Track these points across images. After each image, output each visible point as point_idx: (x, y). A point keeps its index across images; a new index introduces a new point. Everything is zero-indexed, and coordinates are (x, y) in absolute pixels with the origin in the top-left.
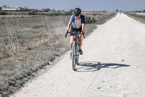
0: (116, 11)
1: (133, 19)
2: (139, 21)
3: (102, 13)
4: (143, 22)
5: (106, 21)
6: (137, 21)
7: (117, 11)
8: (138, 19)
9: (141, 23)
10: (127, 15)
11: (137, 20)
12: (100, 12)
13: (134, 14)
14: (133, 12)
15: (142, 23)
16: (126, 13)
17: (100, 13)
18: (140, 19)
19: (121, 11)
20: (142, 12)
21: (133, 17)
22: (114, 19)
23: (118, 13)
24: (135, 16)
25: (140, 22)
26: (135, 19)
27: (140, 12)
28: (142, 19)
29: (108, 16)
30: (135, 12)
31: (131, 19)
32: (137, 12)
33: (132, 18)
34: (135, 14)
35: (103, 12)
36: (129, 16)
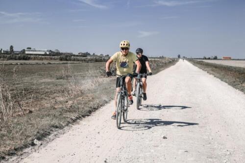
0: (177, 57)
1: (199, 69)
2: (206, 71)
3: (158, 60)
4: (211, 72)
6: (204, 72)
7: (179, 57)
8: (205, 68)
9: (208, 75)
10: (192, 63)
11: (203, 70)
12: (157, 58)
13: (200, 61)
14: (200, 59)
15: (210, 74)
16: (190, 60)
17: (156, 59)
18: (208, 69)
19: (184, 57)
20: (212, 59)
21: (198, 66)
22: (172, 68)
23: (181, 60)
24: (201, 64)
25: (208, 72)
26: (201, 69)
27: (209, 59)
28: (210, 69)
29: (166, 64)
30: (203, 59)
31: (195, 69)
32: (206, 59)
33: (197, 68)
34: (203, 62)
35: (160, 58)
36: (193, 65)
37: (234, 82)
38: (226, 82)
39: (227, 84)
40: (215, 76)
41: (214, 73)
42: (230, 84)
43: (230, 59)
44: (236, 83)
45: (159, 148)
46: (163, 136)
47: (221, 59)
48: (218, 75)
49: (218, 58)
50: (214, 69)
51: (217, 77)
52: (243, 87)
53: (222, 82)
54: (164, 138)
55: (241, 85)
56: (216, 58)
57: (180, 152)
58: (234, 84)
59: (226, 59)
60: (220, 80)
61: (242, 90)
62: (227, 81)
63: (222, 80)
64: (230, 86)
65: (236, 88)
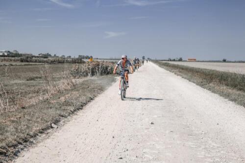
1: (165, 70)
2: (173, 72)
4: (179, 73)
7: (144, 58)
8: (172, 69)
9: (176, 76)
10: (157, 65)
11: (170, 71)
13: (166, 63)
14: (165, 60)
15: (178, 75)
16: (156, 61)
19: (149, 59)
20: (177, 61)
21: (165, 67)
24: (167, 66)
25: (175, 74)
26: (168, 70)
27: (174, 60)
28: (177, 70)
30: (168, 61)
31: (162, 70)
32: (171, 60)
34: (168, 63)
37: (202, 82)
38: (194, 83)
40: (183, 77)
41: (182, 74)
42: (198, 84)
43: (195, 60)
44: (204, 83)
45: (150, 130)
46: (151, 122)
47: (186, 61)
48: (185, 76)
49: (183, 59)
50: (181, 70)
51: (185, 78)
52: (210, 86)
53: (190, 82)
54: (152, 123)
55: (208, 85)
56: (180, 60)
57: (167, 132)
58: (202, 84)
59: (191, 60)
61: (209, 89)
62: (196, 81)
63: (190, 81)
64: (198, 86)
65: (204, 88)
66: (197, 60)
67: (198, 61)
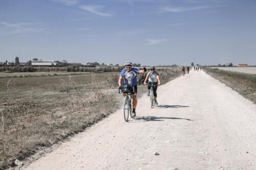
0: (191, 65)
1: (211, 77)
2: (218, 79)
4: (223, 81)
5: (170, 80)
6: (216, 80)
7: (193, 64)
8: (218, 76)
9: (220, 83)
10: (205, 71)
11: (215, 78)
12: (169, 66)
13: (215, 69)
14: (214, 66)
15: (222, 83)
17: (168, 68)
18: (220, 77)
20: (227, 66)
24: (215, 72)
27: (224, 66)
28: (223, 77)
30: (218, 66)
32: (221, 66)
33: (209, 76)
34: (217, 69)
35: (173, 66)
36: (207, 73)
37: (245, 91)
38: (237, 91)
39: (237, 93)
40: (227, 85)
41: (226, 82)
42: (240, 93)
43: (246, 65)
44: (247, 92)
45: (148, 166)
46: (155, 153)
47: (237, 66)
48: (229, 84)
50: (227, 77)
51: (229, 86)
53: (233, 91)
54: (156, 154)
55: (251, 94)
56: (231, 65)
58: (245, 93)
59: (242, 66)
60: (231, 89)
61: (252, 100)
63: (233, 89)
64: (240, 95)
65: (247, 98)
66: (248, 65)
67: (250, 66)
